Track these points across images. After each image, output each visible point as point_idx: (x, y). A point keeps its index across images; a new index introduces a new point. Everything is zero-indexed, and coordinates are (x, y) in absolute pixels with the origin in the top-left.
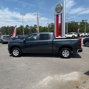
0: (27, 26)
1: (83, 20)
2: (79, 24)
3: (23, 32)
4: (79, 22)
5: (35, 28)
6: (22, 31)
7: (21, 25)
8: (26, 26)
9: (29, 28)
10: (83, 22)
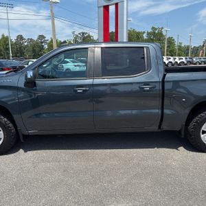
0: (20, 37)
1: (153, 28)
2: (145, 36)
3: (9, 54)
4: (144, 32)
5: (42, 43)
6: (8, 49)
7: (3, 35)
8: (18, 37)
9: (26, 44)
10: (155, 33)
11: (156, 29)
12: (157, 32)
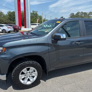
1: (33, 11)
10: (34, 13)
11: (34, 12)
12: (35, 13)
